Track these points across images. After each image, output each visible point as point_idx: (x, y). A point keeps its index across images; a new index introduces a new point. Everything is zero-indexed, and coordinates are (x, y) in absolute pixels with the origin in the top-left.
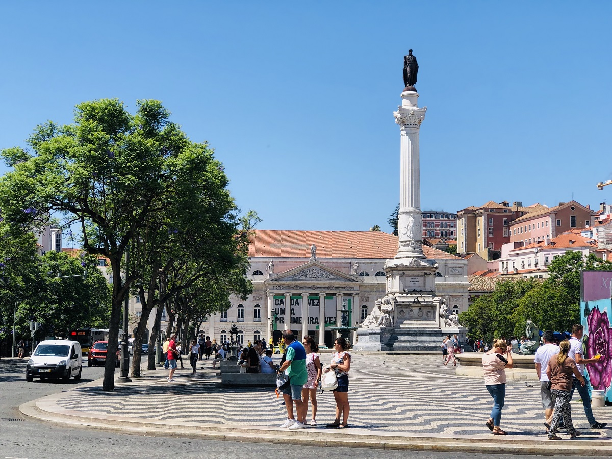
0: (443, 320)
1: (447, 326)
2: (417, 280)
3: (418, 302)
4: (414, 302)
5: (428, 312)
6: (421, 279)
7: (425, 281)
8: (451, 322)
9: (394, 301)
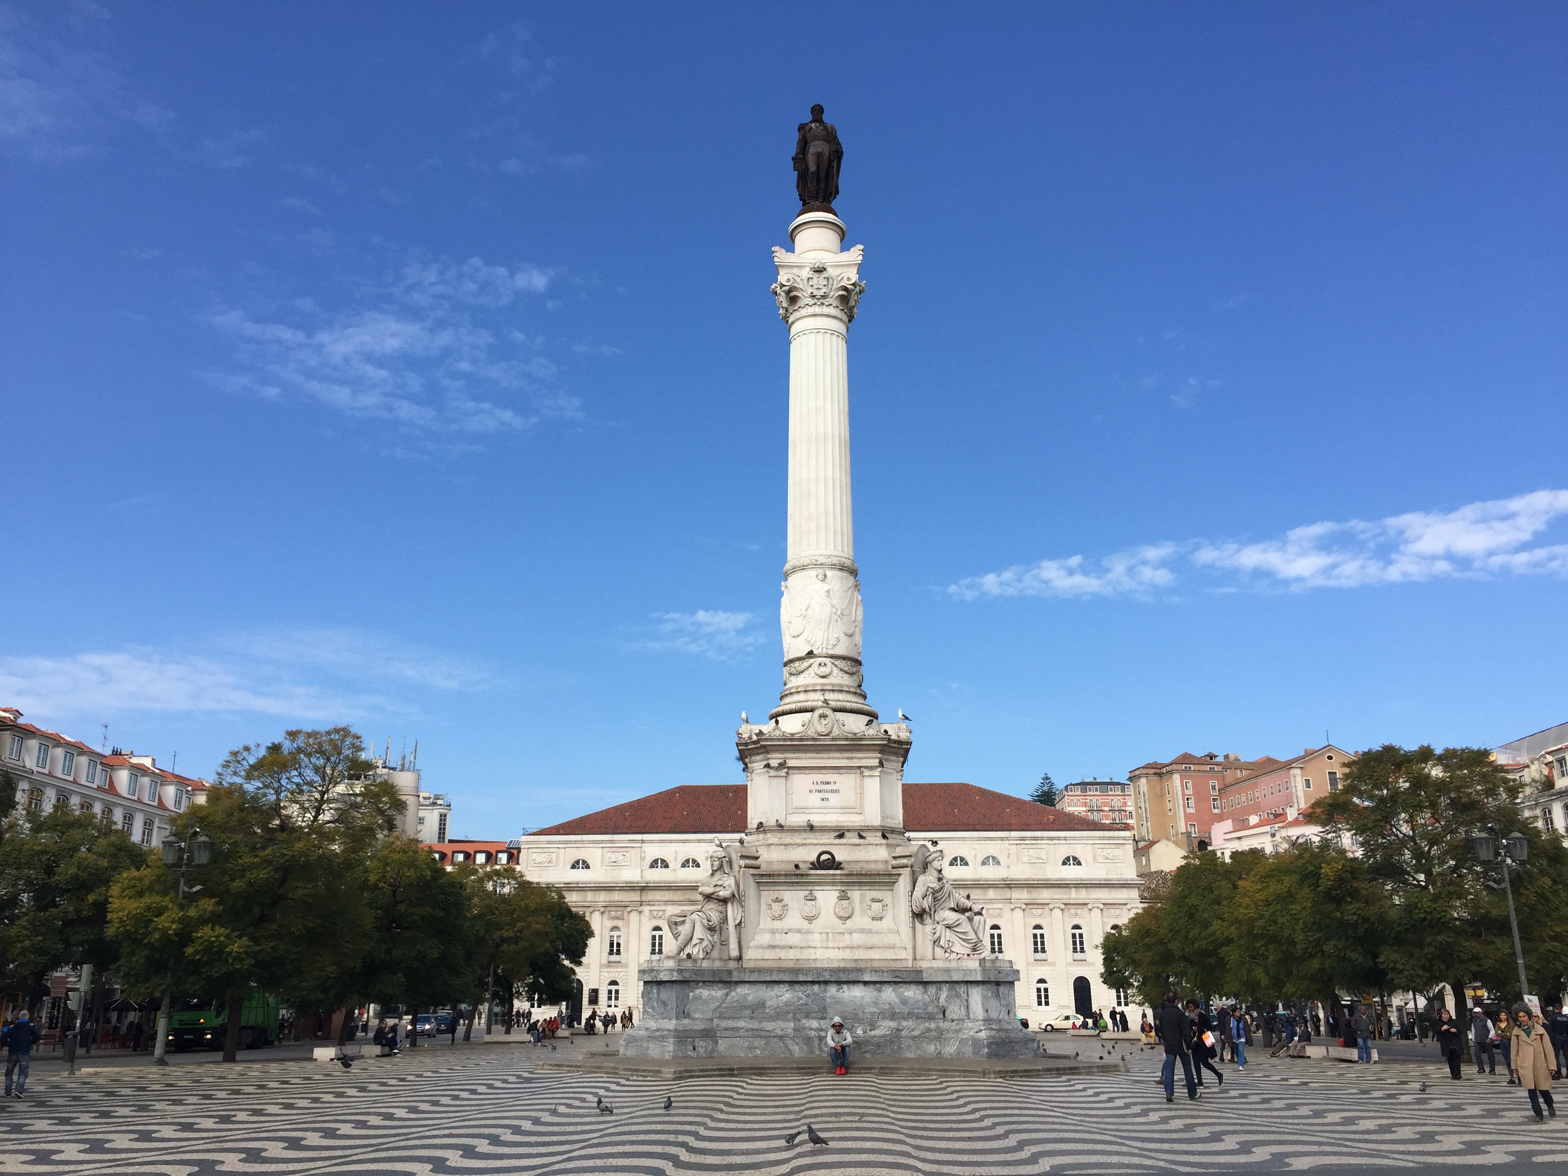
0: (926, 930)
1: (939, 951)
2: (834, 787)
3: (833, 864)
4: (818, 865)
5: (873, 900)
6: (846, 782)
7: (862, 788)
8: (954, 938)
9: (743, 863)
